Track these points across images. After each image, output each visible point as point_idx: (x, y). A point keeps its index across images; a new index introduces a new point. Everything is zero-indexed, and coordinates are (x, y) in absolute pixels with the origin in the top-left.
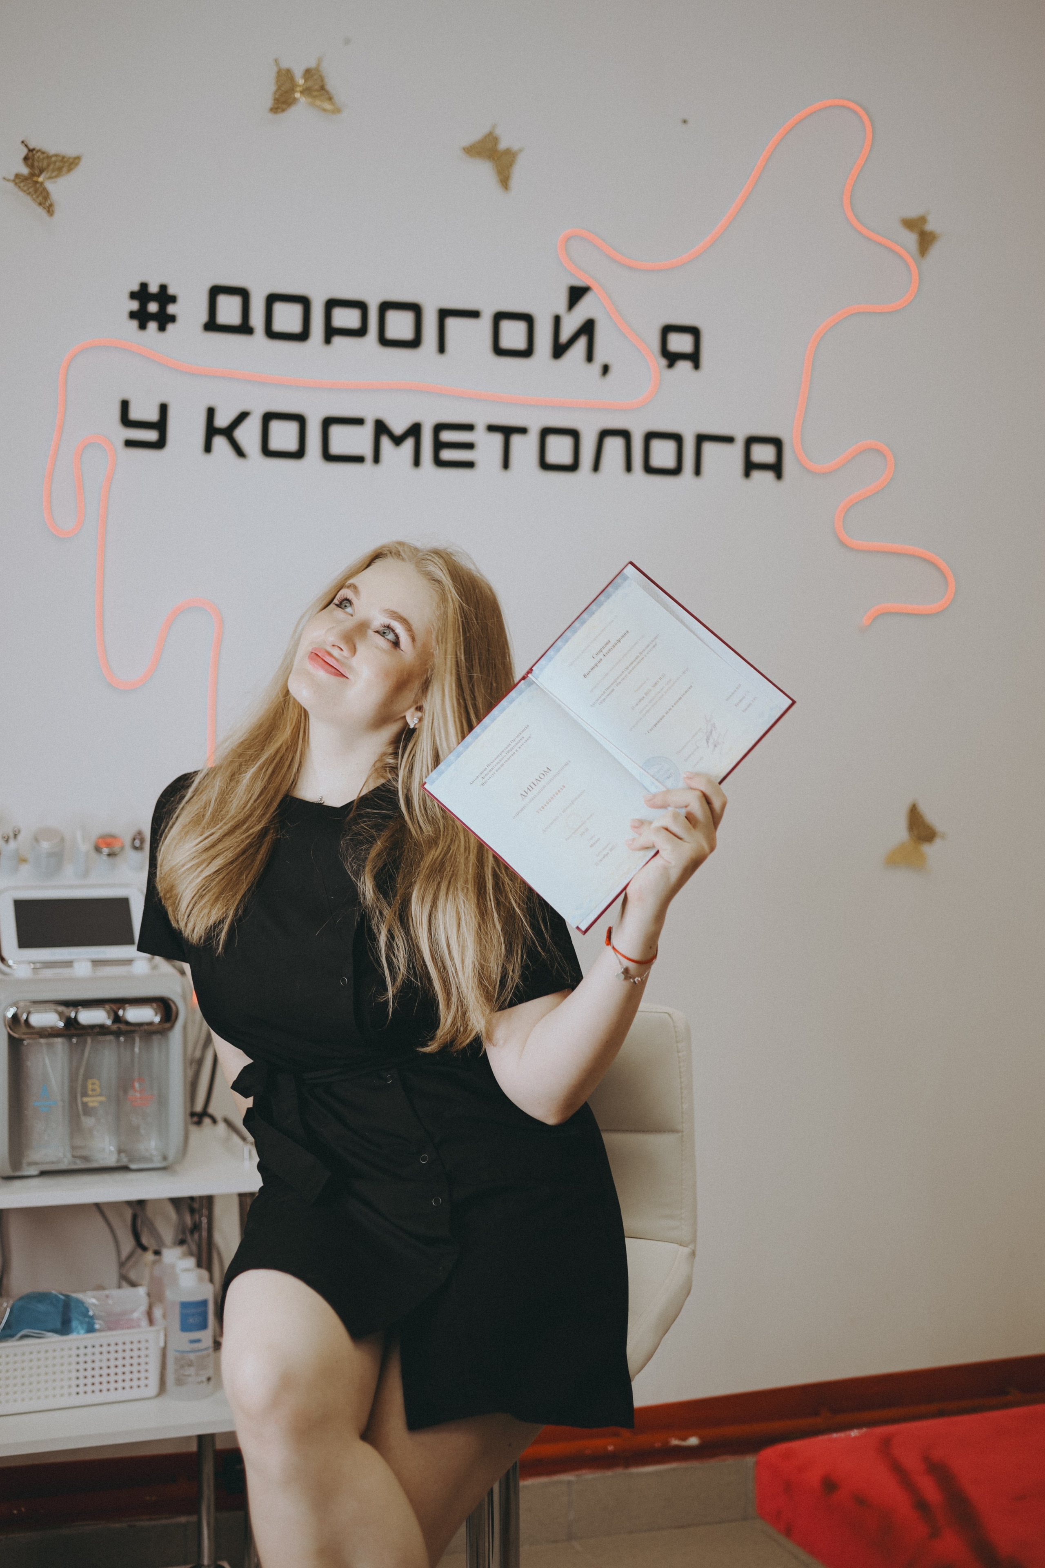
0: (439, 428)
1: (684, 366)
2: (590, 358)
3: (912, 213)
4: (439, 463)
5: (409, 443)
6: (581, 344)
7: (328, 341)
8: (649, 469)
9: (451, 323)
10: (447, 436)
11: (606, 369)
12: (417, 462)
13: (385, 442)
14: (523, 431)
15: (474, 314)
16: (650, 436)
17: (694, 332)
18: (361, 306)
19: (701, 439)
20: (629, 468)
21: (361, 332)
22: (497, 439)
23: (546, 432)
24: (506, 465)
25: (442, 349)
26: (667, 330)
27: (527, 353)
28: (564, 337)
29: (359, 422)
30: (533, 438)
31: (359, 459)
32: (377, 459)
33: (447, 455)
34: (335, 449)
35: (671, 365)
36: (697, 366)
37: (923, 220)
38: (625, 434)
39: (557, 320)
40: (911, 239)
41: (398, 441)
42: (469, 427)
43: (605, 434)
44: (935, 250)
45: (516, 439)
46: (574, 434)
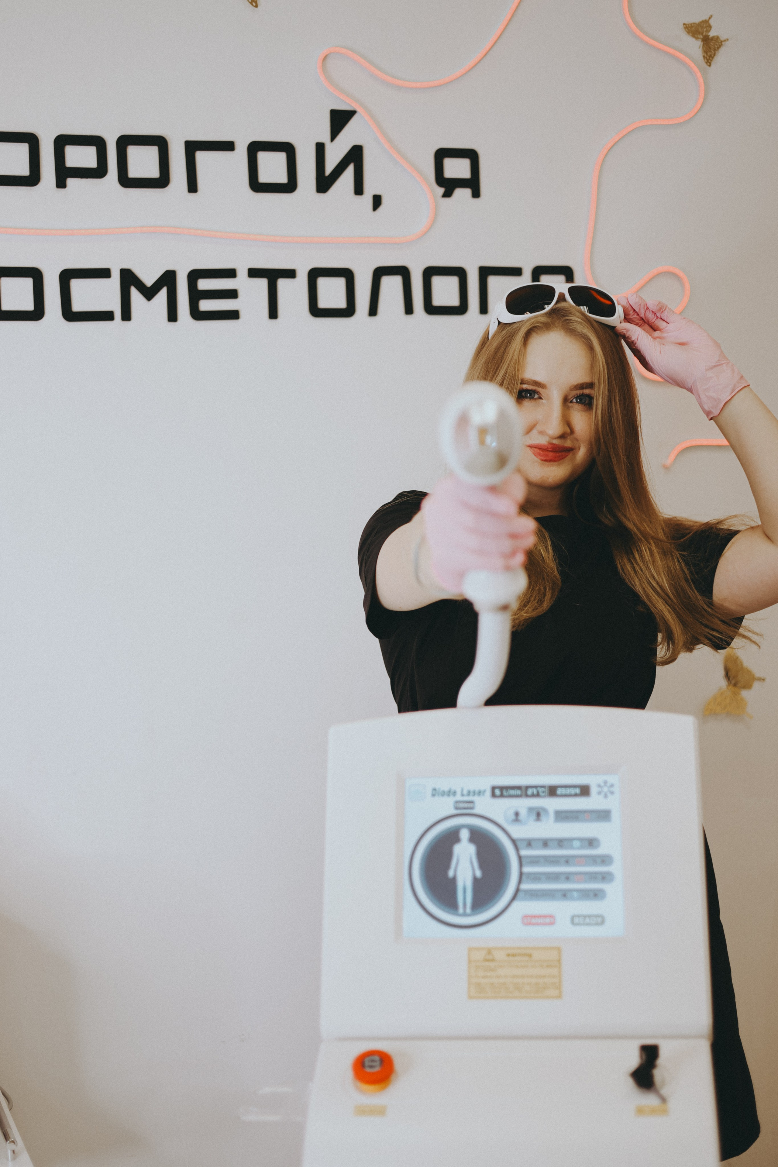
0: (194, 276)
1: (462, 194)
2: (359, 190)
3: (696, 19)
4: (197, 315)
5: (163, 295)
6: (349, 174)
7: (61, 184)
8: (431, 309)
9: (201, 156)
10: (204, 284)
11: (377, 201)
12: (172, 316)
13: (135, 294)
14: (290, 274)
15: (228, 146)
16: (430, 273)
17: (472, 155)
18: (98, 142)
19: (485, 272)
20: (409, 309)
21: (100, 172)
22: (263, 283)
23: (315, 274)
24: (273, 313)
25: (193, 187)
26: (441, 155)
27: (290, 186)
28: (329, 168)
29: (105, 273)
30: (302, 280)
31: (108, 316)
32: (126, 315)
33: (205, 305)
34: (77, 306)
35: (448, 194)
36: (476, 194)
37: (706, 24)
38: (403, 272)
39: (320, 148)
40: (695, 46)
41: (149, 293)
42: (231, 273)
43: (380, 273)
44: (721, 57)
45: (282, 283)
46: (347, 274)
